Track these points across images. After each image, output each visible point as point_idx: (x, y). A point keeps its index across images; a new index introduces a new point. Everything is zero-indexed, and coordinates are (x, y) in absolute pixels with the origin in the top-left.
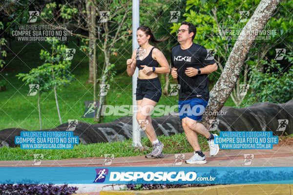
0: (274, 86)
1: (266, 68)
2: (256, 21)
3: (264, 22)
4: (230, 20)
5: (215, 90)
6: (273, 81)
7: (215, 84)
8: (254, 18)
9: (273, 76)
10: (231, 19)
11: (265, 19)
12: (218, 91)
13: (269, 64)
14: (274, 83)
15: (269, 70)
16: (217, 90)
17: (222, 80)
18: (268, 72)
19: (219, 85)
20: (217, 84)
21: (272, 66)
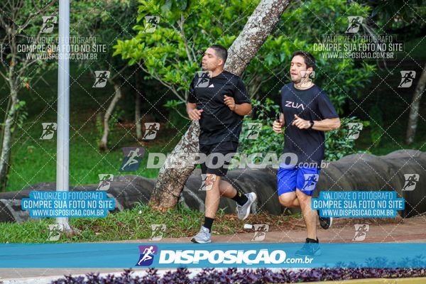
0: (269, 139)
1: (257, 112)
2: (247, 39)
3: (259, 41)
4: (204, 37)
5: (184, 144)
6: (267, 132)
7: (184, 134)
8: (243, 36)
9: (268, 124)
10: (207, 36)
11: (261, 37)
12: (188, 146)
13: (262, 106)
14: (269, 135)
15: (262, 115)
16: (187, 144)
17: (194, 129)
18: (261, 118)
19: (190, 136)
20: (186, 135)
21: (268, 108)
